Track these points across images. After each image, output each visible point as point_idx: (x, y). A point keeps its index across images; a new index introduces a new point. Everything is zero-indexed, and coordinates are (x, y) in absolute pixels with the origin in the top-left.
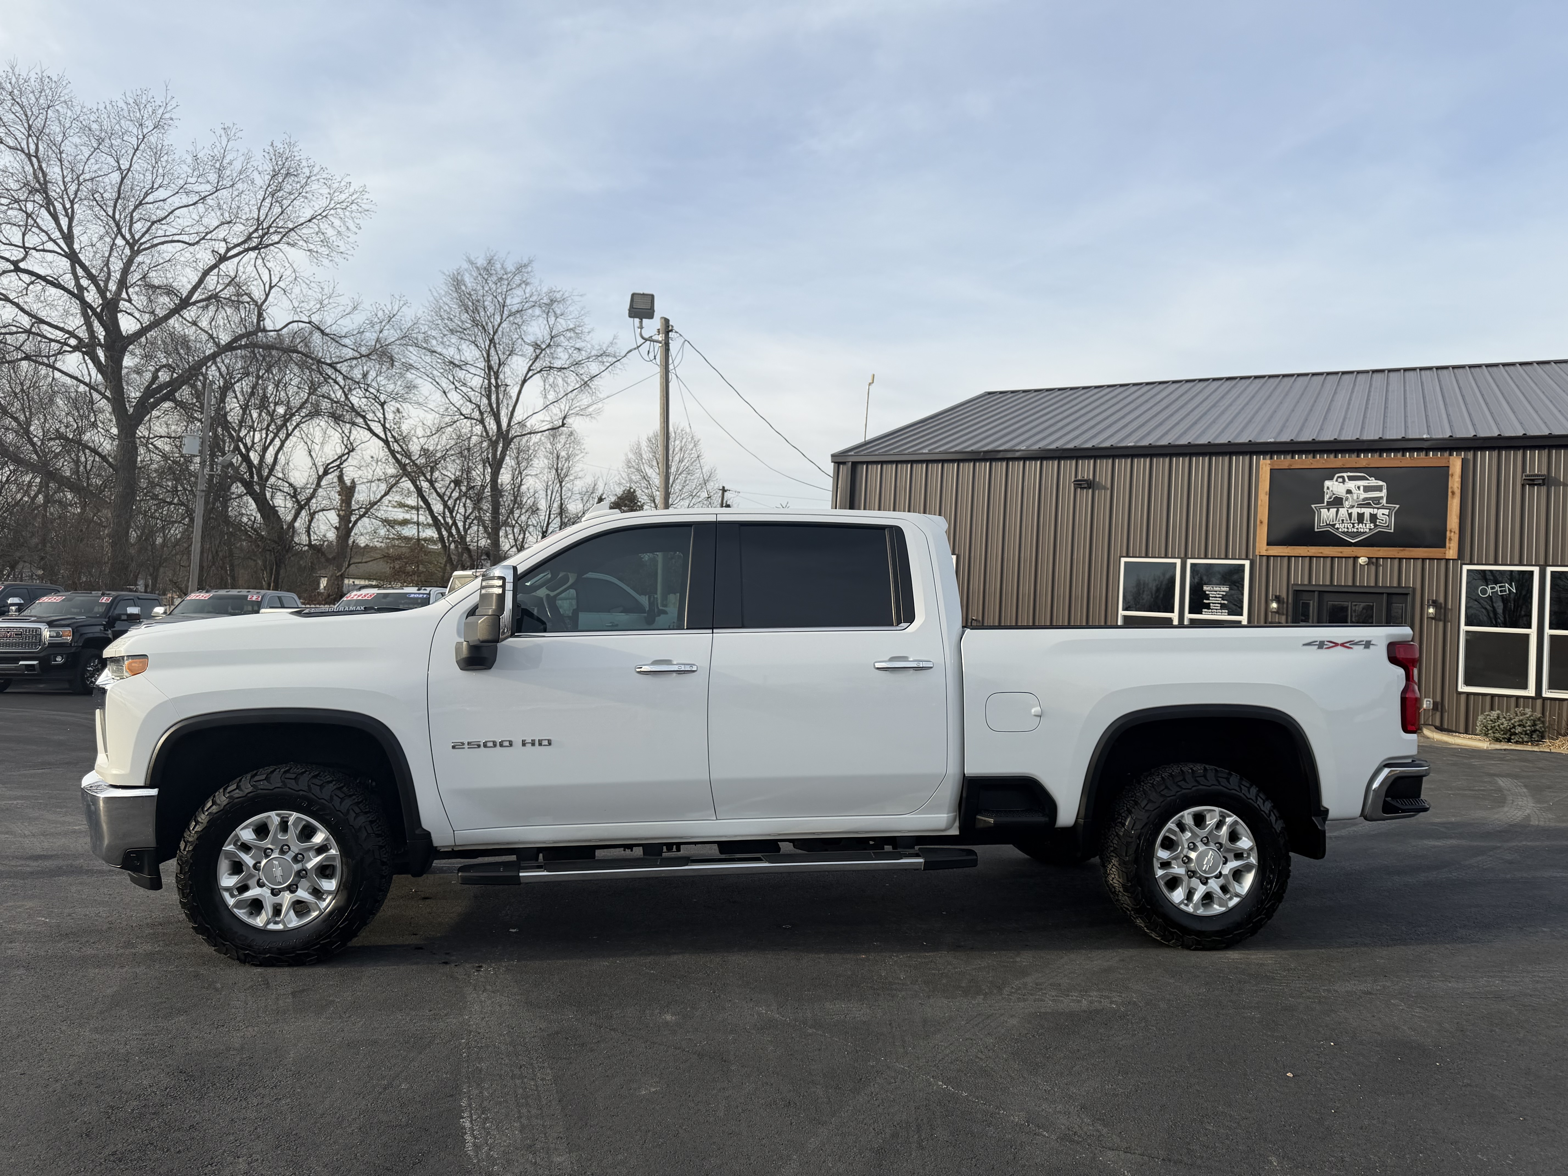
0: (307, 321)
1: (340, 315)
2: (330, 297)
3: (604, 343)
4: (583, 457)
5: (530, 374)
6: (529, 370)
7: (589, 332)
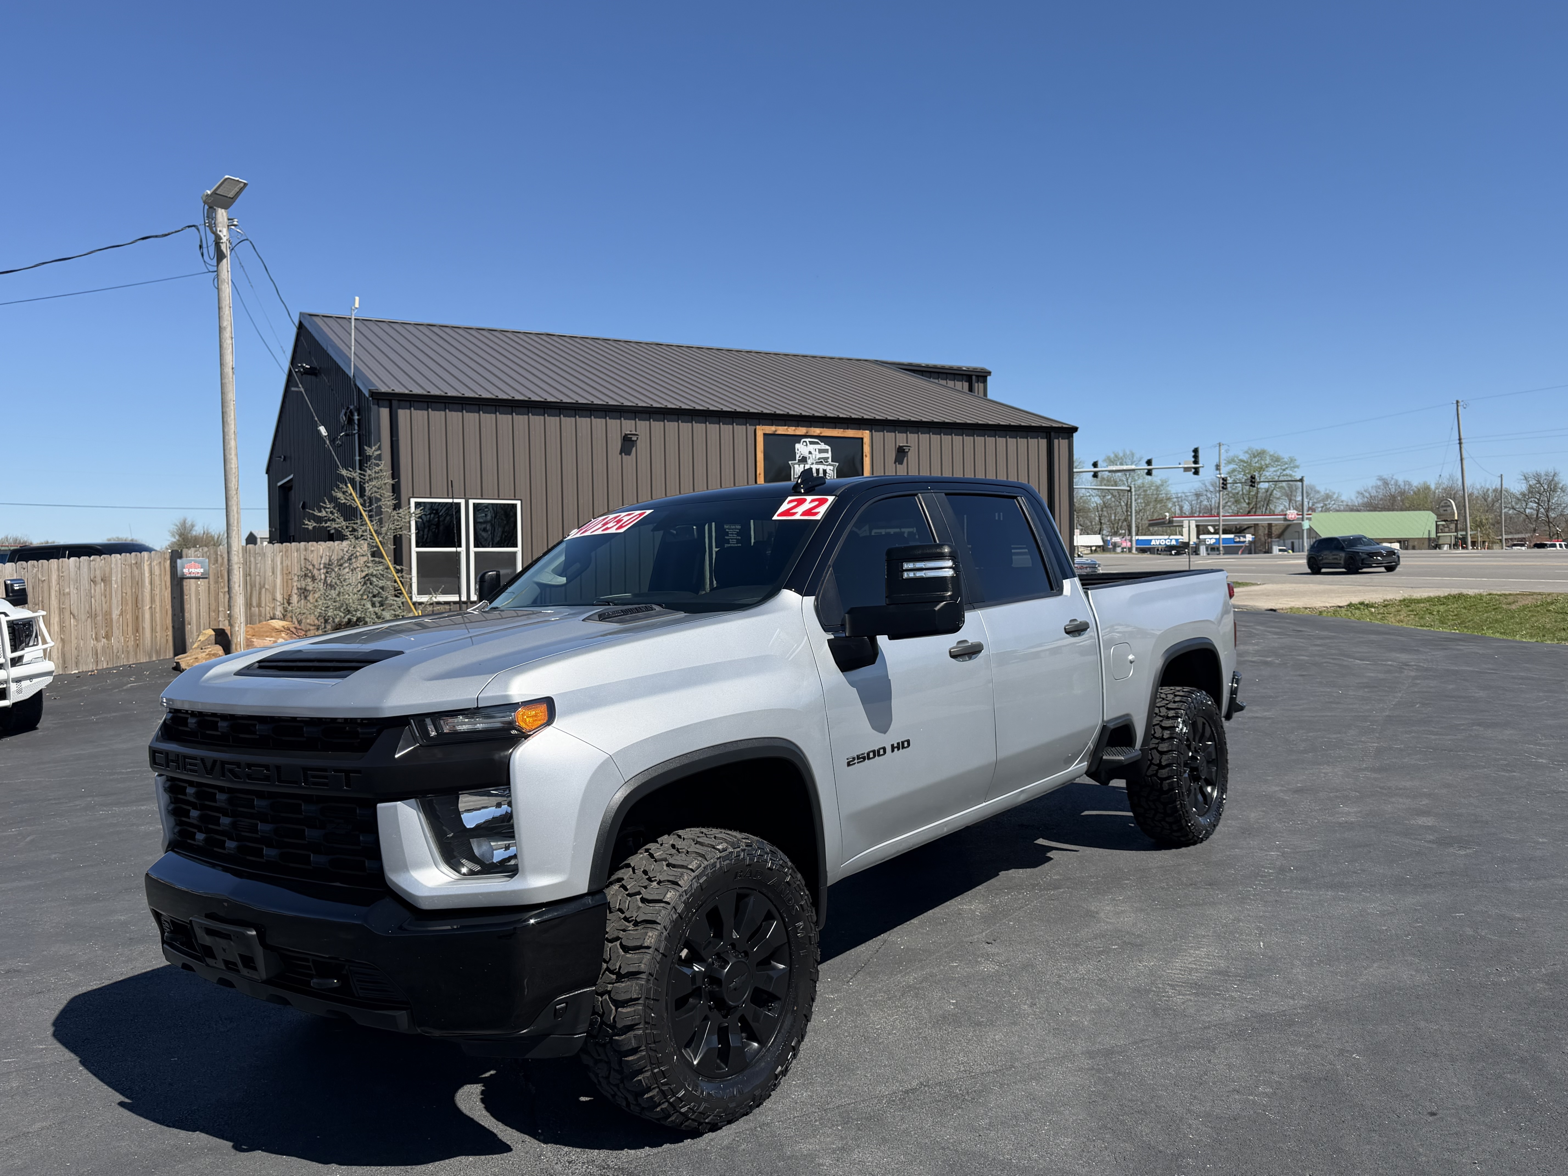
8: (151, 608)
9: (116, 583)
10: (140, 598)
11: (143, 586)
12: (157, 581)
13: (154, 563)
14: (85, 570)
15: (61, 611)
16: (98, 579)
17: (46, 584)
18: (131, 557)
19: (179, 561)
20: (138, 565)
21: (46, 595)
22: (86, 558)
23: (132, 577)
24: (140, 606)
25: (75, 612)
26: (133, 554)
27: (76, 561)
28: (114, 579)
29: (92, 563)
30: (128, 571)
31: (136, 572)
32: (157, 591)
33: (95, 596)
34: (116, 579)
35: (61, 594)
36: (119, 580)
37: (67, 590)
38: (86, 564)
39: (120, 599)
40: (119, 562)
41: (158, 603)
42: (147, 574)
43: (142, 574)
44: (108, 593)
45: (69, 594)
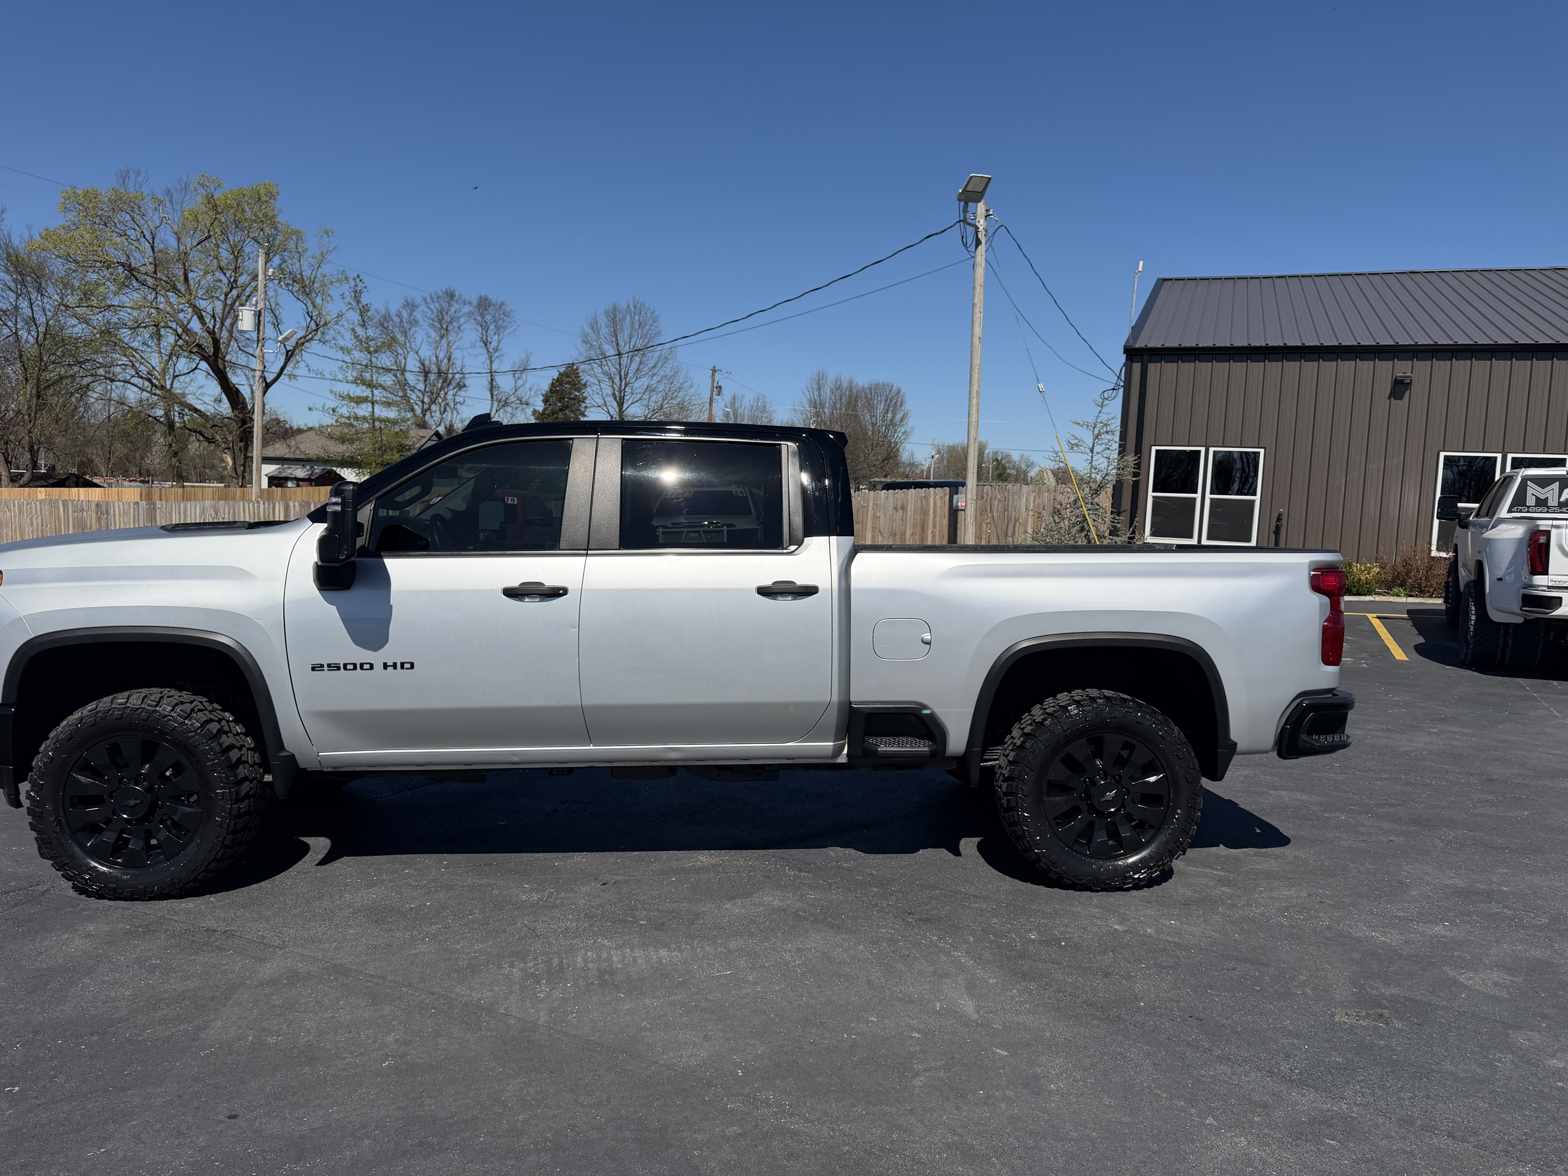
8: (932, 532)
9: (911, 511)
10: (926, 523)
11: (928, 515)
12: (938, 512)
13: (937, 497)
14: (891, 500)
15: (874, 529)
16: (899, 507)
17: (865, 509)
18: (922, 492)
19: (955, 497)
20: (926, 498)
21: (865, 517)
22: (893, 491)
23: (922, 507)
24: (925, 530)
25: (882, 531)
26: (924, 489)
27: (885, 493)
28: (909, 508)
29: (896, 495)
30: (919, 502)
31: (925, 503)
32: (938, 519)
33: (895, 520)
34: (910, 508)
35: (876, 518)
36: (913, 510)
37: (878, 515)
38: (892, 495)
39: (912, 523)
40: (914, 495)
41: (938, 529)
42: (932, 505)
43: (928, 505)
44: (904, 518)
45: (879, 517)
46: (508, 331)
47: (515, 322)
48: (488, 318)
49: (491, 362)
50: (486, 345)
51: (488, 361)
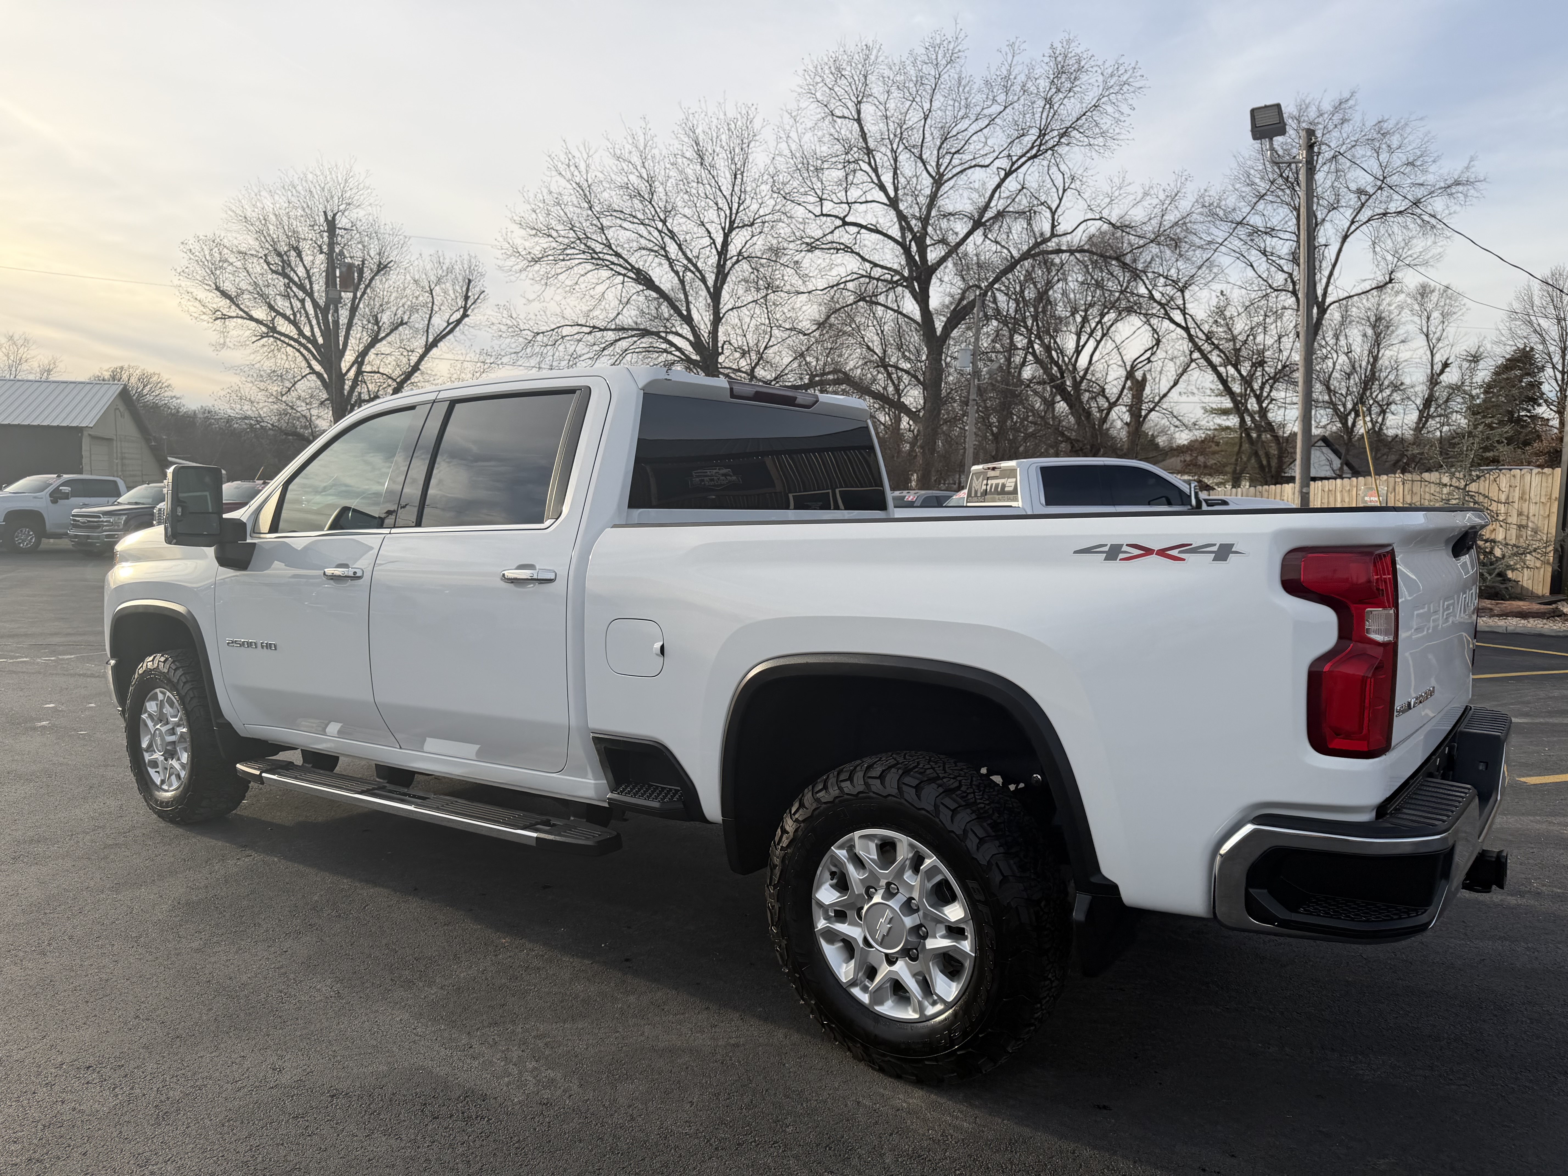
0: (1098, 217)
1: (1131, 204)
2: (1120, 188)
3: (1455, 170)
4: (1462, 315)
5: (1353, 228)
6: (1353, 222)
7: (1434, 161)
46: (1455, 316)
47: (1464, 305)
48: (1430, 306)
49: (1432, 355)
50: (1427, 336)
51: (1429, 353)
